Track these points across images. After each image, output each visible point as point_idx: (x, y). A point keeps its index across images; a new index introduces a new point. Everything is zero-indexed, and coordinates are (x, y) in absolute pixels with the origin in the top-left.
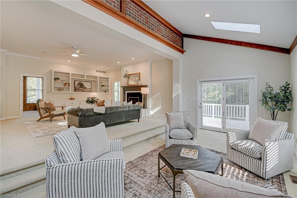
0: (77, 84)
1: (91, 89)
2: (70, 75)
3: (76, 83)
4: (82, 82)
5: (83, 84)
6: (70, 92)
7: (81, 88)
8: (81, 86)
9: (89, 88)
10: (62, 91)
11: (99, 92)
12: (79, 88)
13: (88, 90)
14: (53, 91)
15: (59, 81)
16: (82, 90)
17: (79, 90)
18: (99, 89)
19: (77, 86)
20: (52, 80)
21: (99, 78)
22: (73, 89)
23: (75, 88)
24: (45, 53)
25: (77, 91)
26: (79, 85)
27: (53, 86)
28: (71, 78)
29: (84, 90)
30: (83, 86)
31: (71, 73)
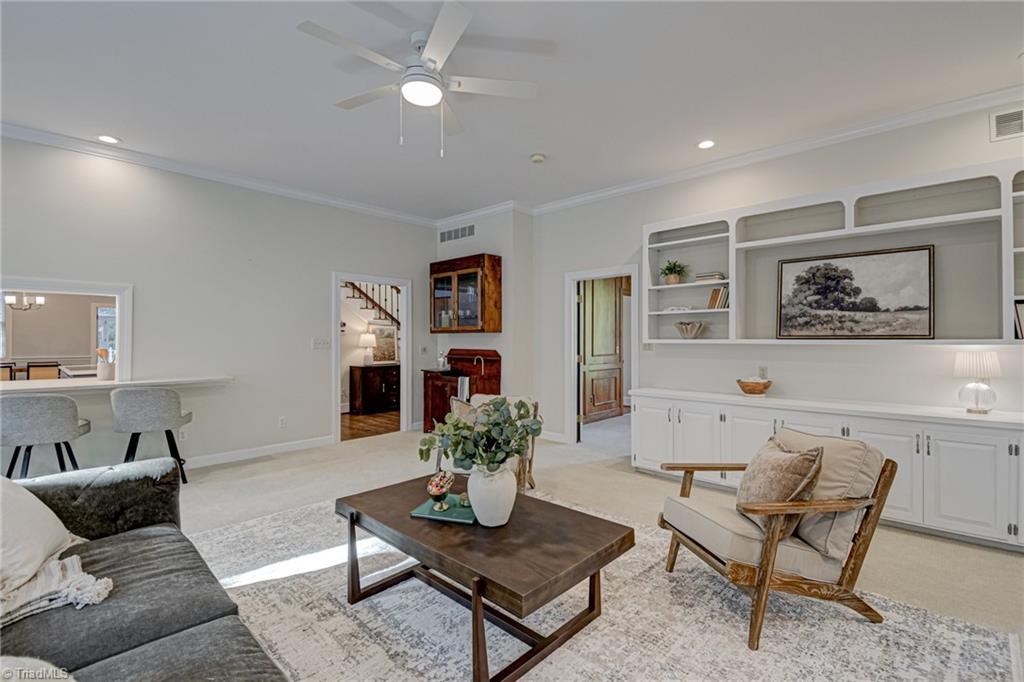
0: (798, 279)
1: (931, 309)
2: (732, 234)
3: (792, 273)
4: (835, 263)
5: (847, 275)
6: (733, 339)
7: (822, 313)
8: (824, 291)
9: (903, 305)
10: (695, 338)
11: (1017, 337)
12: (807, 309)
13: (891, 325)
14: (646, 340)
15: (679, 283)
16: (830, 325)
17: (806, 323)
18: (1017, 302)
19: (795, 294)
20: (644, 284)
21: (1014, 191)
22: (768, 319)
23: (783, 311)
24: (541, 161)
25: (795, 332)
26: (813, 287)
27: (646, 312)
28: (737, 250)
29: (852, 324)
30: (849, 295)
31: (737, 218)
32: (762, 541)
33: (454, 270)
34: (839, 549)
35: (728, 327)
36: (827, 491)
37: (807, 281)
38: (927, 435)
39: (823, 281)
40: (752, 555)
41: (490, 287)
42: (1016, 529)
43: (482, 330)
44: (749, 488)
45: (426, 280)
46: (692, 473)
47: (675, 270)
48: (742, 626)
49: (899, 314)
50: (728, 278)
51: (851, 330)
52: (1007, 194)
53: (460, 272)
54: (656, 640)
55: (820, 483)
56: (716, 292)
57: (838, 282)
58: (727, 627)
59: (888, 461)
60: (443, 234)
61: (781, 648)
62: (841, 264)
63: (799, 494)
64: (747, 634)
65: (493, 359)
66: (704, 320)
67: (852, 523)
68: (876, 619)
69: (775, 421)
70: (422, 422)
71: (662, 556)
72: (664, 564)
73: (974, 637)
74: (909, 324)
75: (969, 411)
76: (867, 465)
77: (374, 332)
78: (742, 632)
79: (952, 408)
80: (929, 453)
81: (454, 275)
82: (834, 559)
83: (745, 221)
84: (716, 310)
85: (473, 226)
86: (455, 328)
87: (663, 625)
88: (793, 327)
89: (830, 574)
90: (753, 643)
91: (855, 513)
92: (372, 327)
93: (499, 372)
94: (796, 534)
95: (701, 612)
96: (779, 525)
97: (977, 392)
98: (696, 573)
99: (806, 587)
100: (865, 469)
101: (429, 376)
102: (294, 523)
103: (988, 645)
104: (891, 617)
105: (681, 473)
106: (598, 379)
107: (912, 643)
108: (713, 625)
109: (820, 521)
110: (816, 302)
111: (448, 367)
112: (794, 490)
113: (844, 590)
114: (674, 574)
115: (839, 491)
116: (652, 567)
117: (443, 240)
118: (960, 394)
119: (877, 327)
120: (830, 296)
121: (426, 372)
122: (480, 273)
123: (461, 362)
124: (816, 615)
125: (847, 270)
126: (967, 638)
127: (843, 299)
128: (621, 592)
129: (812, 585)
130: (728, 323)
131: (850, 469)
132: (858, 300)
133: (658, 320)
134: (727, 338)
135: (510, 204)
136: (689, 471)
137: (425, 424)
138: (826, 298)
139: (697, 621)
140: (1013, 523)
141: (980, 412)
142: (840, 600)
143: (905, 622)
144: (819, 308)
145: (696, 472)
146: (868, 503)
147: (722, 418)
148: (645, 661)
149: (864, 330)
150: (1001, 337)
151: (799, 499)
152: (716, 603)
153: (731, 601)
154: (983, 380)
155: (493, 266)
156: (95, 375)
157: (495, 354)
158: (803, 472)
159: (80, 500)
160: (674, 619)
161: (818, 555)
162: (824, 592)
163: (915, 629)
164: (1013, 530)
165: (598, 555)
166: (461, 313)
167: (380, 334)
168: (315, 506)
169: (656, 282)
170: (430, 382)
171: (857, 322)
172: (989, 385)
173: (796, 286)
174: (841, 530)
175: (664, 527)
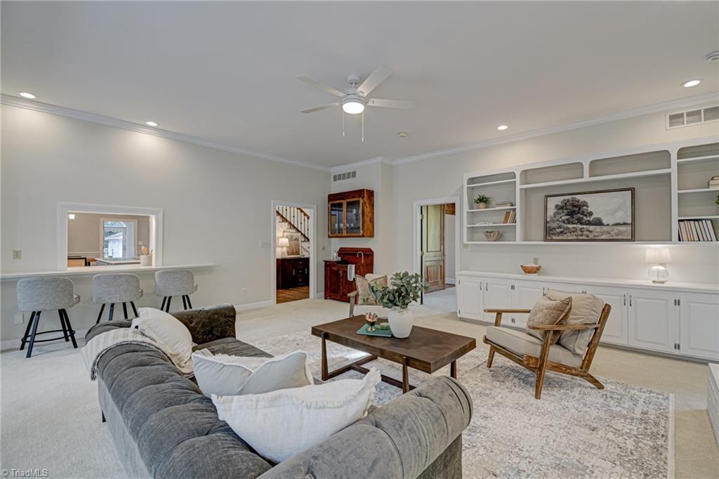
0: (557, 206)
1: (633, 224)
2: (518, 180)
3: (553, 203)
4: (578, 197)
5: (585, 204)
6: (519, 241)
7: (570, 226)
8: (571, 214)
9: (617, 222)
10: (495, 241)
11: (679, 240)
12: (561, 224)
13: (609, 233)
14: (465, 242)
15: (486, 208)
16: (575, 233)
17: (562, 232)
18: (679, 221)
19: (555, 215)
20: (464, 208)
21: (678, 159)
22: (539, 230)
23: (548, 225)
24: (404, 136)
25: (554, 237)
26: (565, 211)
27: (465, 225)
28: (521, 189)
29: (588, 233)
30: (586, 216)
31: (521, 170)
32: (541, 345)
33: (344, 199)
34: (581, 349)
35: (515, 234)
36: (574, 321)
37: (562, 208)
38: (630, 296)
39: (571, 207)
40: (536, 352)
41: (367, 210)
42: (679, 346)
43: (363, 236)
44: (534, 320)
45: (326, 205)
46: (501, 314)
47: (483, 200)
48: (531, 390)
49: (614, 227)
50: (515, 205)
51: (587, 236)
52: (674, 160)
53: (348, 200)
54: (487, 395)
55: (571, 316)
56: (508, 213)
57: (580, 209)
58: (523, 390)
59: (606, 305)
60: (335, 177)
61: (552, 398)
62: (581, 198)
63: (560, 321)
64: (534, 393)
65: (369, 254)
66: (501, 230)
67: (587, 336)
68: (600, 387)
69: (544, 289)
70: (323, 293)
71: (484, 360)
72: (486, 364)
73: (652, 395)
74: (620, 233)
75: (654, 282)
76: (596, 307)
77: (287, 237)
78: (531, 392)
79: (645, 279)
80: (631, 305)
81: (344, 202)
82: (578, 355)
83: (525, 172)
84: (508, 224)
85: (355, 172)
86: (345, 234)
87: (490, 389)
88: (554, 234)
89: (577, 363)
90: (537, 396)
91: (589, 332)
92: (285, 234)
93: (372, 262)
94: (558, 343)
95: (508, 384)
96: (550, 336)
97: (658, 271)
98: (503, 368)
99: (564, 369)
100: (594, 309)
101: (328, 265)
102: (273, 345)
103: (658, 398)
104: (608, 387)
105: (496, 314)
106: (430, 266)
107: (619, 397)
108: (516, 389)
109: (571, 336)
110: (567, 220)
111: (339, 259)
112: (557, 319)
113: (583, 371)
114: (492, 368)
115: (581, 320)
116: (479, 366)
117: (335, 180)
118: (649, 273)
119: (602, 235)
120: (575, 216)
121: (326, 262)
122: (361, 201)
123: (347, 256)
124: (569, 386)
125: (585, 202)
126: (648, 395)
127: (582, 218)
128: (465, 376)
129: (567, 368)
130: (515, 231)
131: (587, 309)
132: (591, 219)
133: (472, 230)
134: (515, 241)
135: (380, 159)
136: (499, 313)
137: (325, 294)
138: (573, 218)
139: (507, 388)
140: (677, 343)
141: (659, 282)
142: (582, 376)
143: (616, 389)
144: (569, 223)
145: (503, 314)
146: (595, 326)
147: (513, 287)
148: (483, 403)
149: (595, 236)
150: (671, 240)
151: (560, 323)
152: (516, 380)
153: (524, 380)
154: (662, 264)
155: (369, 197)
156: (139, 263)
157: (370, 250)
158: (562, 309)
159: (193, 324)
160: (495, 387)
161: (570, 353)
162: (573, 371)
163: (621, 391)
164: (677, 347)
165: (460, 349)
166: (348, 225)
167: (291, 238)
168: (280, 337)
169: (471, 207)
170: (329, 268)
171: (591, 232)
172: (665, 267)
173: (555, 211)
174: (582, 340)
175: (487, 343)
